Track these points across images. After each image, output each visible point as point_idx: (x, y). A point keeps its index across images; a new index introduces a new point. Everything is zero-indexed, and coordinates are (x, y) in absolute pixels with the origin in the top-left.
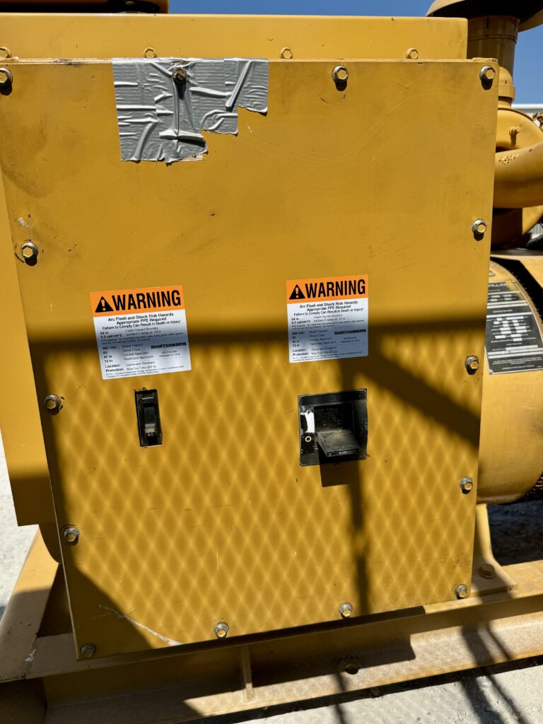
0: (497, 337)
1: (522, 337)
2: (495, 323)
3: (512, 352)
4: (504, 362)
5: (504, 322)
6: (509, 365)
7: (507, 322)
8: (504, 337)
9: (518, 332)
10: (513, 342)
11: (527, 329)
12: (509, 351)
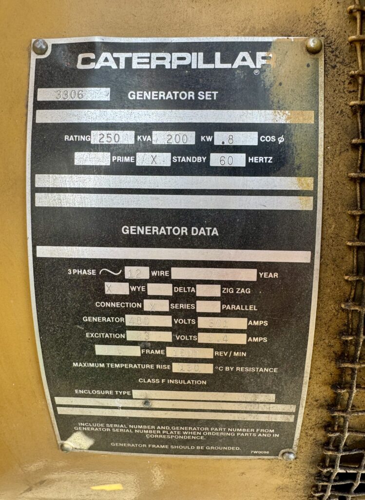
0: (101, 350)
1: (214, 361)
2: (112, 288)
3: (155, 404)
4: (120, 428)
5: (153, 289)
6: (141, 438)
7: (166, 289)
8: (136, 351)
9: (202, 338)
10: (169, 374)
11: (250, 331)
12: (147, 401)
